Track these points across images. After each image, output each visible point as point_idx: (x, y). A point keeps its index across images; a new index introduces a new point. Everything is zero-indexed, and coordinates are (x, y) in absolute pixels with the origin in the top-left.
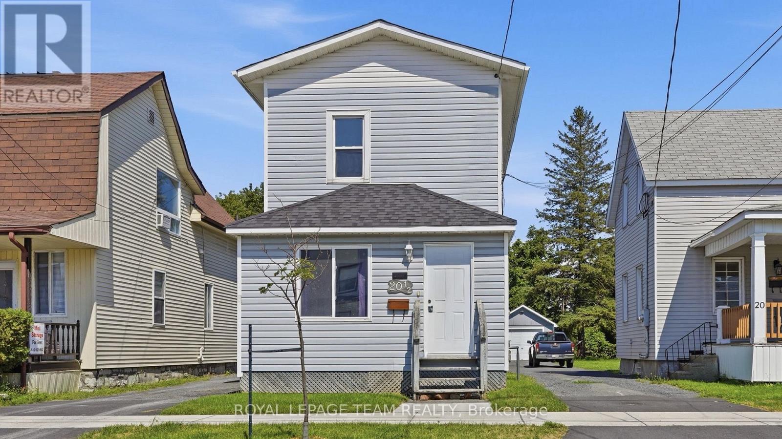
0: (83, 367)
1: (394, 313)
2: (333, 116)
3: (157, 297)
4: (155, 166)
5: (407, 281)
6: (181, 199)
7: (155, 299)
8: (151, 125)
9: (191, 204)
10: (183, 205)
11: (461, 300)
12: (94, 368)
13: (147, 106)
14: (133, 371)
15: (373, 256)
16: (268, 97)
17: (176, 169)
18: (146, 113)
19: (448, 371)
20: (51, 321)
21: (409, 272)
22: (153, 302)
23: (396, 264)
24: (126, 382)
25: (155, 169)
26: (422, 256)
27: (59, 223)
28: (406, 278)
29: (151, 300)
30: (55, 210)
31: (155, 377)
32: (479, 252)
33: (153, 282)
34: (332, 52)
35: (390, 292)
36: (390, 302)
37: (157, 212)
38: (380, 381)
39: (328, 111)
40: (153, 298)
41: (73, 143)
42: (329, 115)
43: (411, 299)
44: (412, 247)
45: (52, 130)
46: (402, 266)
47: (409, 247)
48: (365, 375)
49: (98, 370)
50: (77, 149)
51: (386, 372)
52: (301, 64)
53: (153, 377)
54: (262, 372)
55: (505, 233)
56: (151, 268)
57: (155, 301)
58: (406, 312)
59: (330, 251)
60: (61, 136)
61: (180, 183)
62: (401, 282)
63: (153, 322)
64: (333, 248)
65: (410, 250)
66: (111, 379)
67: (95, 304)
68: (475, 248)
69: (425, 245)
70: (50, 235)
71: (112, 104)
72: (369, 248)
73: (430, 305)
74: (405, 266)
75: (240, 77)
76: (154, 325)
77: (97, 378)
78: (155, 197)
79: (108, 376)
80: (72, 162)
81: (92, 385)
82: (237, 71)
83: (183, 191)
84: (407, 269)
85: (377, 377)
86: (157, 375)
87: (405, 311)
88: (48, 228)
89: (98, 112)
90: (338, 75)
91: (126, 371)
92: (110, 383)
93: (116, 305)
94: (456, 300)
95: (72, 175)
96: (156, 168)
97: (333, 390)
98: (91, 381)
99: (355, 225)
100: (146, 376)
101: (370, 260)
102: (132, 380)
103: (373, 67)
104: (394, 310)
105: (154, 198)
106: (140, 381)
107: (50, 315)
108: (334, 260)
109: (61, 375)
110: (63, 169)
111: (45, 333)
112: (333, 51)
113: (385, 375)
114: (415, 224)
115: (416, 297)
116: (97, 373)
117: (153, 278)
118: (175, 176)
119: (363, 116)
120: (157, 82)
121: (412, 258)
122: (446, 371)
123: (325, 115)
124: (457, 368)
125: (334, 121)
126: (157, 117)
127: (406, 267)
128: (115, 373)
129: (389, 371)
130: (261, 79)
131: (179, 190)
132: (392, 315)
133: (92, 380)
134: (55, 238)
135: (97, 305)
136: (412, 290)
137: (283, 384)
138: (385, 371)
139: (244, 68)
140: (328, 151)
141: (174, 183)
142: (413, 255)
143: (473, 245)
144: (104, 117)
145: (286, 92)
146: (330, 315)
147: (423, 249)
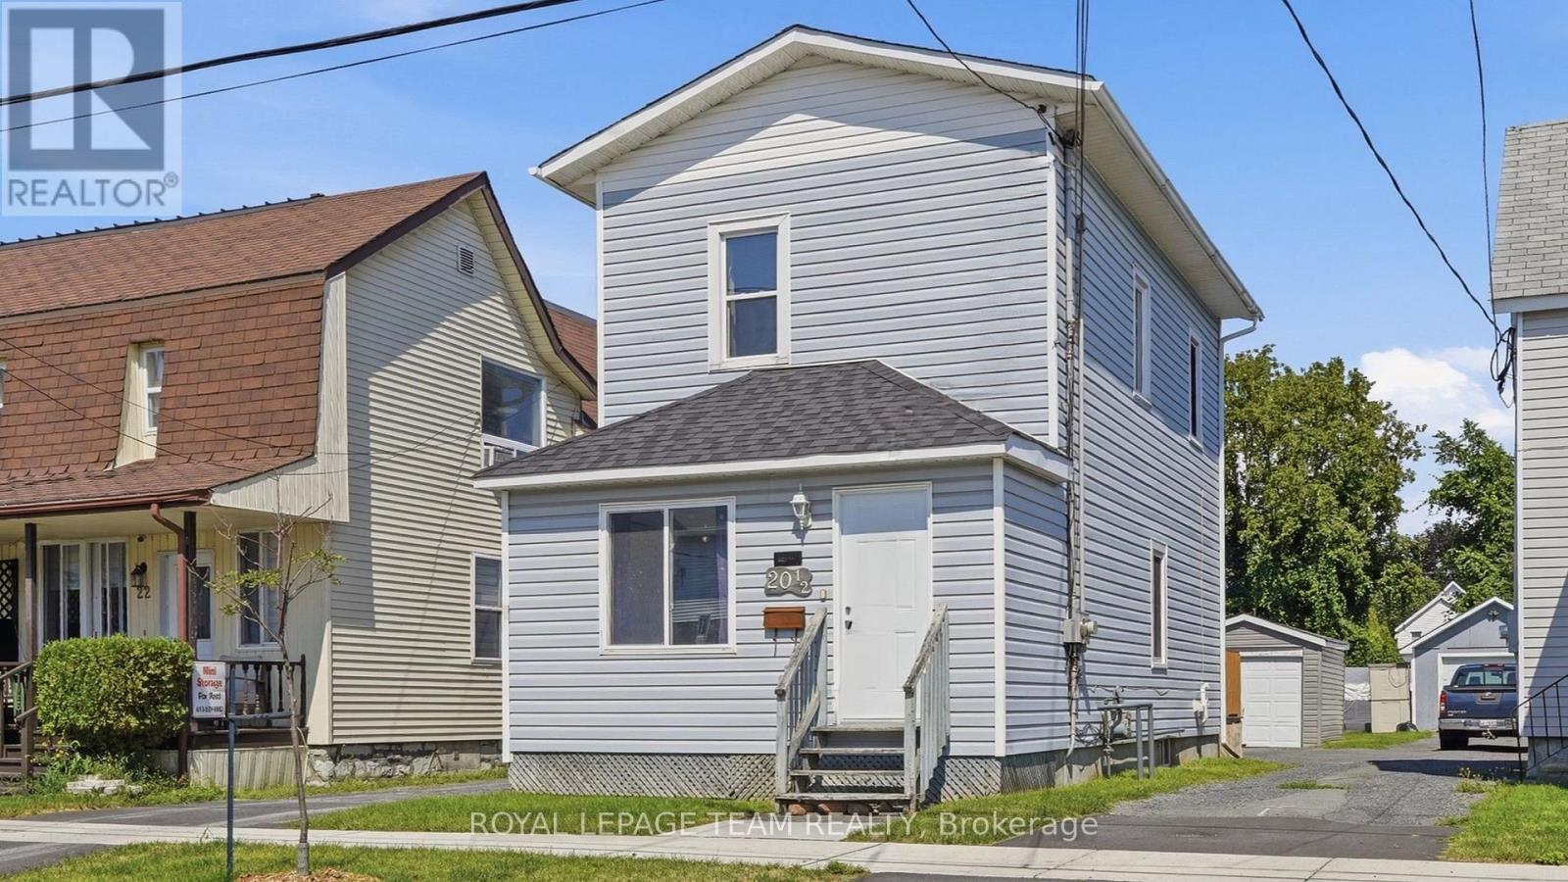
0: (311, 740)
1: (776, 635)
2: (721, 235)
3: (479, 607)
4: (479, 354)
5: (800, 570)
6: (548, 412)
7: (477, 610)
8: (467, 279)
9: (573, 419)
10: (553, 424)
11: (910, 607)
12: (327, 743)
13: (455, 242)
14: (424, 750)
15: (738, 520)
16: (604, 209)
17: (534, 355)
18: (454, 257)
19: (857, 756)
20: (261, 657)
21: (805, 550)
22: (473, 617)
23: (781, 536)
24: (407, 770)
25: (478, 361)
26: (828, 516)
27: (230, 483)
28: (800, 563)
29: (469, 613)
30: (255, 457)
31: (482, 760)
32: (943, 501)
33: (472, 579)
34: (719, 104)
35: (769, 593)
36: (767, 613)
37: (482, 444)
38: (752, 774)
39: (711, 224)
40: (472, 609)
41: (283, 332)
42: (713, 233)
43: (809, 606)
44: (806, 499)
45: (254, 311)
46: (792, 538)
47: (799, 498)
48: (724, 763)
49: (339, 746)
50: (291, 343)
51: (762, 758)
52: (662, 135)
53: (477, 762)
54: (545, 753)
55: (995, 460)
56: (468, 553)
57: (476, 615)
58: (799, 633)
59: (659, 514)
60: (265, 322)
61: (544, 383)
62: (788, 571)
63: (472, 654)
64: (665, 507)
65: (802, 504)
66: (370, 763)
67: (328, 625)
68: (933, 494)
69: (835, 495)
70: (210, 505)
71: (353, 252)
72: (731, 503)
73: (849, 618)
74: (798, 538)
75: (546, 177)
76: (475, 662)
77: (335, 763)
78: (477, 413)
79: (363, 758)
80: (282, 368)
81: (325, 774)
82: (540, 166)
83: (550, 395)
84: (803, 544)
85: (745, 766)
86: (487, 756)
87: (798, 630)
88: (205, 493)
89: (320, 271)
90: (732, 148)
91: (405, 748)
92: (368, 770)
93: (378, 625)
94: (902, 607)
95: (279, 392)
96: (480, 358)
97: (668, 792)
98: (324, 767)
99: (694, 461)
100: (457, 759)
101: (732, 527)
102: (422, 765)
103: (798, 123)
104: (776, 630)
105: (477, 417)
106: (444, 768)
107: (263, 645)
108: (666, 529)
109: (263, 754)
110: (268, 382)
111: (227, 680)
112: (719, 101)
113: (761, 763)
114: (808, 451)
115: (819, 602)
116: (336, 753)
117: (472, 571)
118: (532, 370)
119: (776, 227)
120: (471, 193)
121: (810, 520)
122: (854, 755)
123: (706, 233)
124: (879, 750)
125: (724, 244)
126: (481, 259)
127: (799, 541)
128: (380, 751)
129: (769, 755)
130: (591, 175)
131: (543, 394)
132: (772, 640)
133: (325, 764)
134: (220, 509)
135: (333, 626)
136: (809, 587)
137: (581, 778)
138: (762, 755)
139: (552, 158)
140: (711, 306)
141: (529, 385)
142: (812, 515)
143: (928, 487)
144: (337, 279)
145: (637, 193)
146: (661, 641)
147: (831, 500)
